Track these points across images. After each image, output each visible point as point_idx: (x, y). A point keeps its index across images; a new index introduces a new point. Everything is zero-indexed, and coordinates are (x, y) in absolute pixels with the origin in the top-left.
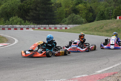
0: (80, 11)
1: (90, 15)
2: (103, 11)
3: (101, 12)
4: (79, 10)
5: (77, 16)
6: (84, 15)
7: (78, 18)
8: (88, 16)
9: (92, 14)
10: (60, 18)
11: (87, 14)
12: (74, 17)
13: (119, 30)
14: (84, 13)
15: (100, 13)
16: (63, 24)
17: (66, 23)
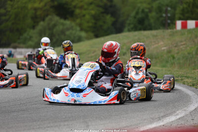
0: (77, 11)
1: (104, 22)
2: (147, 10)
3: (137, 13)
4: (75, 7)
5: (63, 24)
6: (88, 22)
7: (68, 29)
8: (101, 26)
9: (113, 19)
10: (18, 30)
11: (96, 18)
12: (55, 25)
13: (174, 58)
14: (87, 17)
15: (135, 17)
16: (21, 45)
17: (30, 43)
